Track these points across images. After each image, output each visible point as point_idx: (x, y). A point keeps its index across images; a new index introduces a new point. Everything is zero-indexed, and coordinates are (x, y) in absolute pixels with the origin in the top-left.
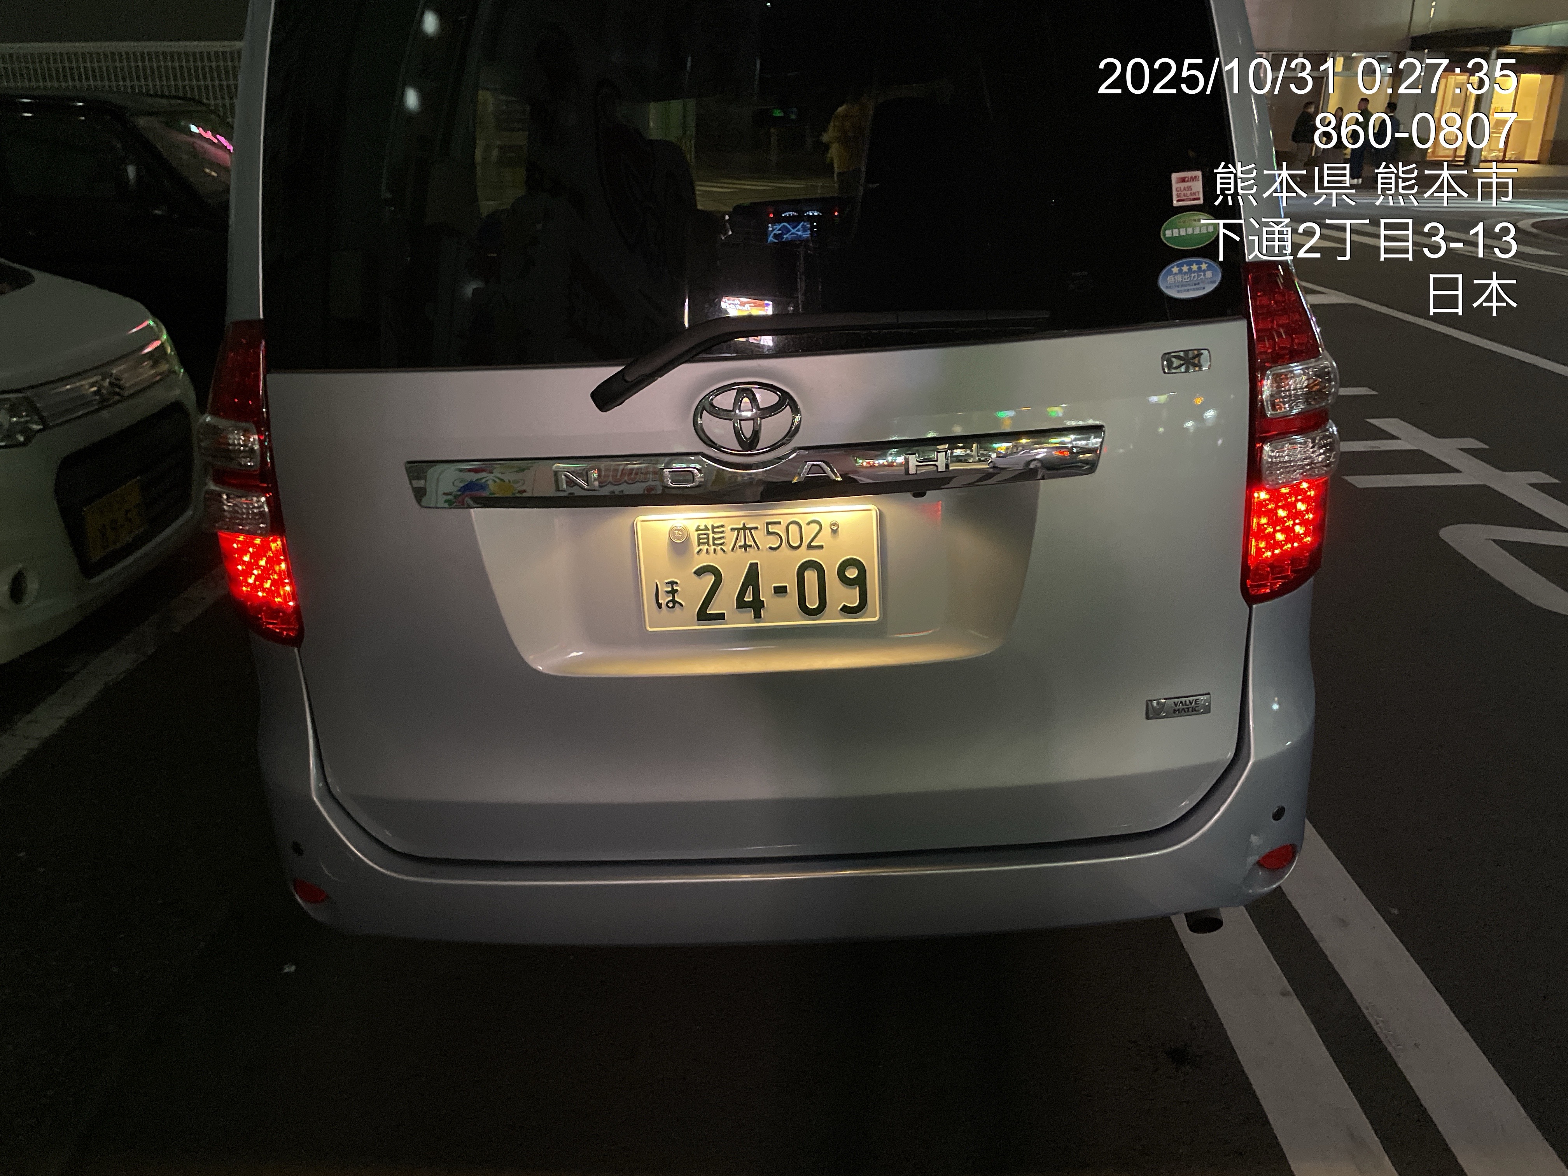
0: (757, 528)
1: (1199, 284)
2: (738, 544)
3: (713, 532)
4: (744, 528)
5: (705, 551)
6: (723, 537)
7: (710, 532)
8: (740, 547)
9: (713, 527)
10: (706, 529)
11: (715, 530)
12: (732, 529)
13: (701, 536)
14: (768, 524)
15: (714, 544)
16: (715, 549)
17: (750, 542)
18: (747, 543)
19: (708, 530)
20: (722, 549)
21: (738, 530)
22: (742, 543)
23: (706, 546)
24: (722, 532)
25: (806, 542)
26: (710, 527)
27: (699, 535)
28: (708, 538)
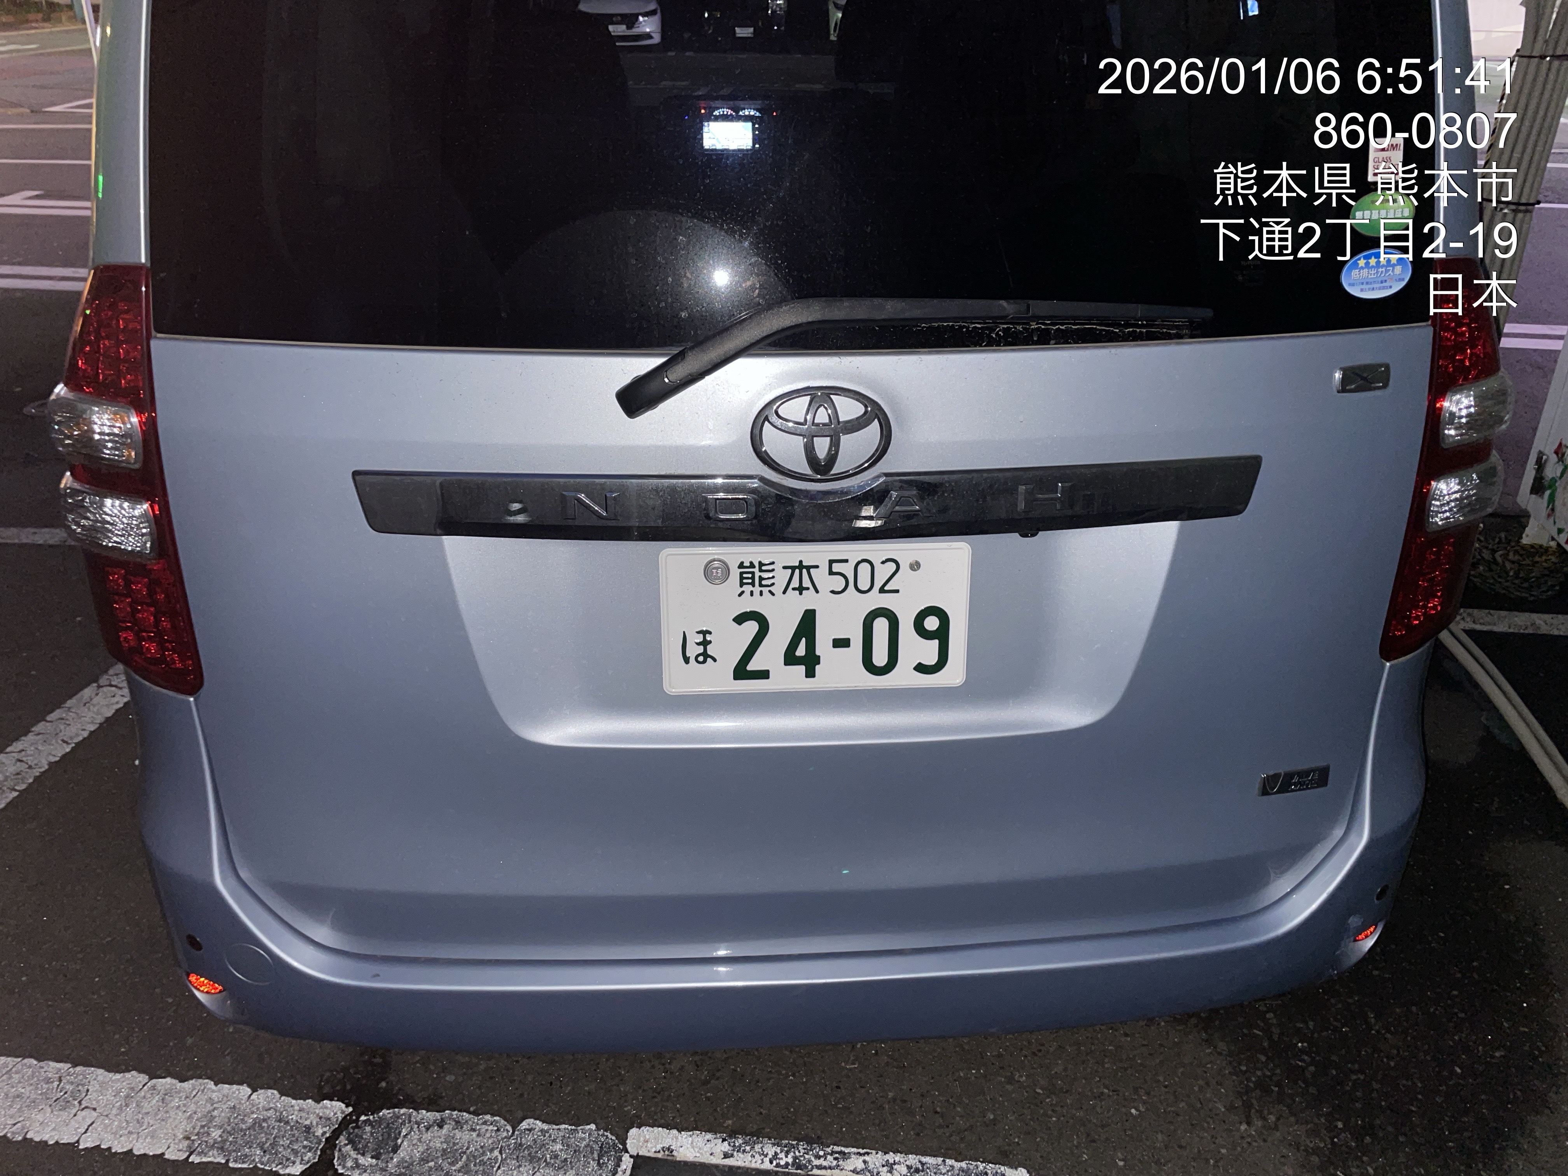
0: (817, 567)
1: (1386, 281)
2: (791, 586)
3: (761, 570)
4: (801, 566)
5: (747, 593)
6: (773, 577)
7: (756, 570)
8: (794, 589)
9: (761, 564)
10: (752, 565)
11: (764, 568)
12: (784, 568)
13: (745, 575)
14: (831, 562)
15: (761, 585)
16: (761, 593)
17: (806, 583)
18: (804, 585)
19: (754, 567)
20: (770, 592)
21: (793, 568)
22: (797, 586)
23: (750, 588)
24: (773, 570)
25: (878, 585)
26: (757, 565)
27: (741, 574)
28: (753, 578)
